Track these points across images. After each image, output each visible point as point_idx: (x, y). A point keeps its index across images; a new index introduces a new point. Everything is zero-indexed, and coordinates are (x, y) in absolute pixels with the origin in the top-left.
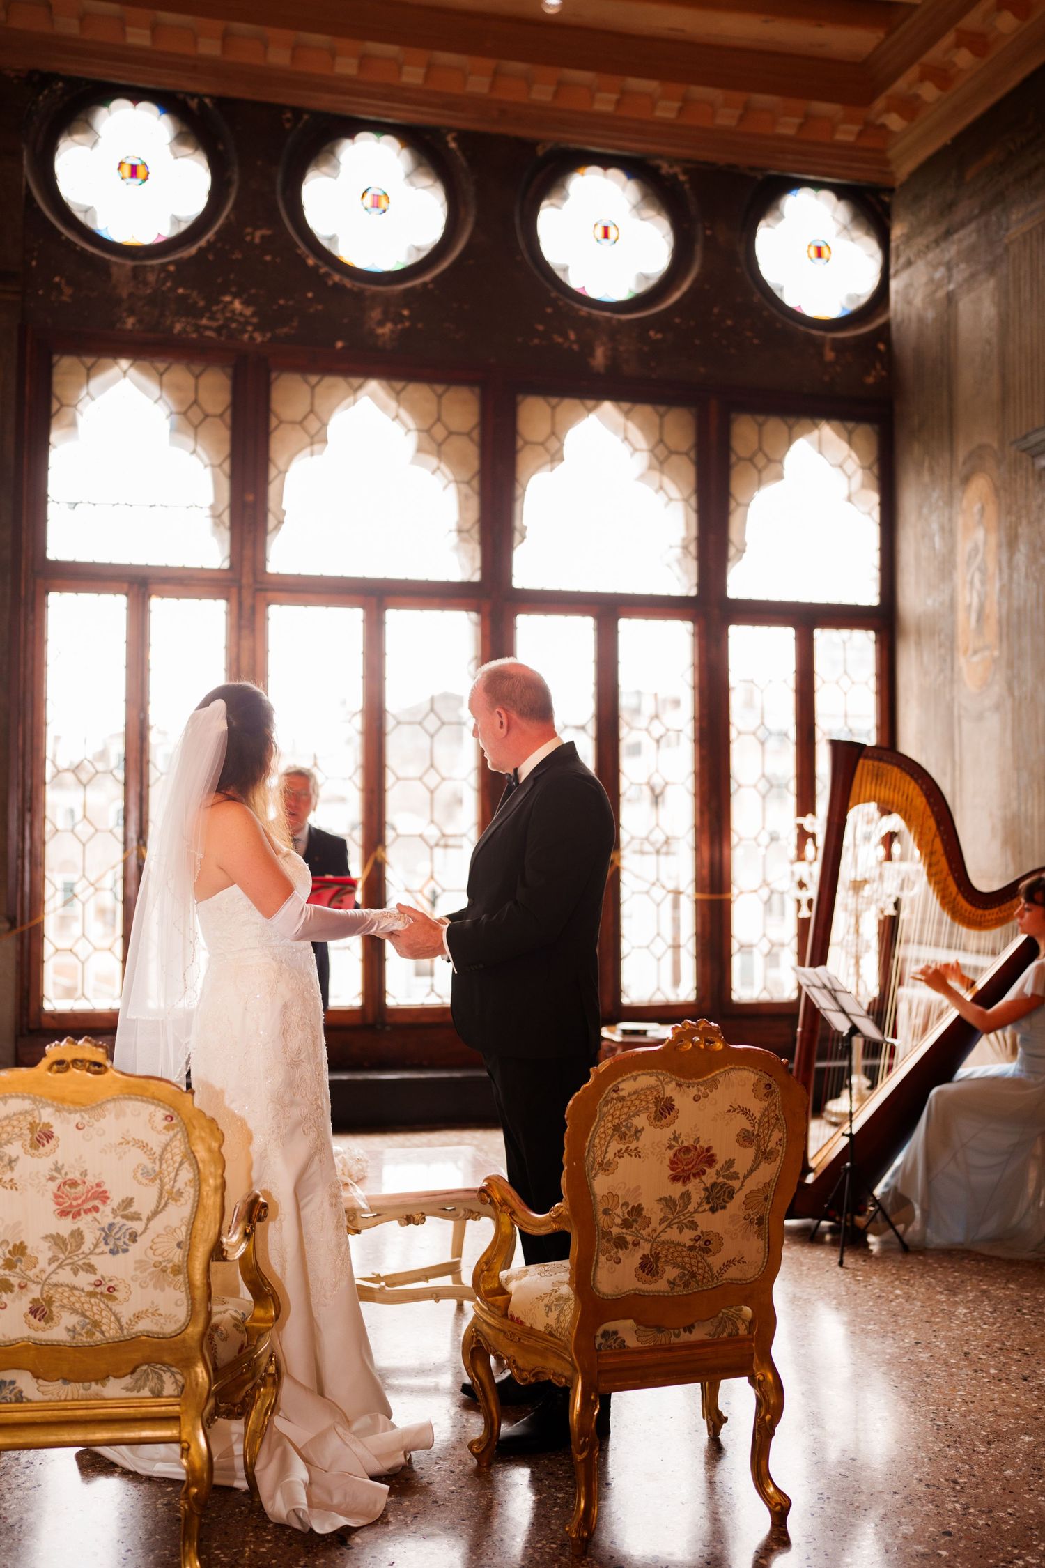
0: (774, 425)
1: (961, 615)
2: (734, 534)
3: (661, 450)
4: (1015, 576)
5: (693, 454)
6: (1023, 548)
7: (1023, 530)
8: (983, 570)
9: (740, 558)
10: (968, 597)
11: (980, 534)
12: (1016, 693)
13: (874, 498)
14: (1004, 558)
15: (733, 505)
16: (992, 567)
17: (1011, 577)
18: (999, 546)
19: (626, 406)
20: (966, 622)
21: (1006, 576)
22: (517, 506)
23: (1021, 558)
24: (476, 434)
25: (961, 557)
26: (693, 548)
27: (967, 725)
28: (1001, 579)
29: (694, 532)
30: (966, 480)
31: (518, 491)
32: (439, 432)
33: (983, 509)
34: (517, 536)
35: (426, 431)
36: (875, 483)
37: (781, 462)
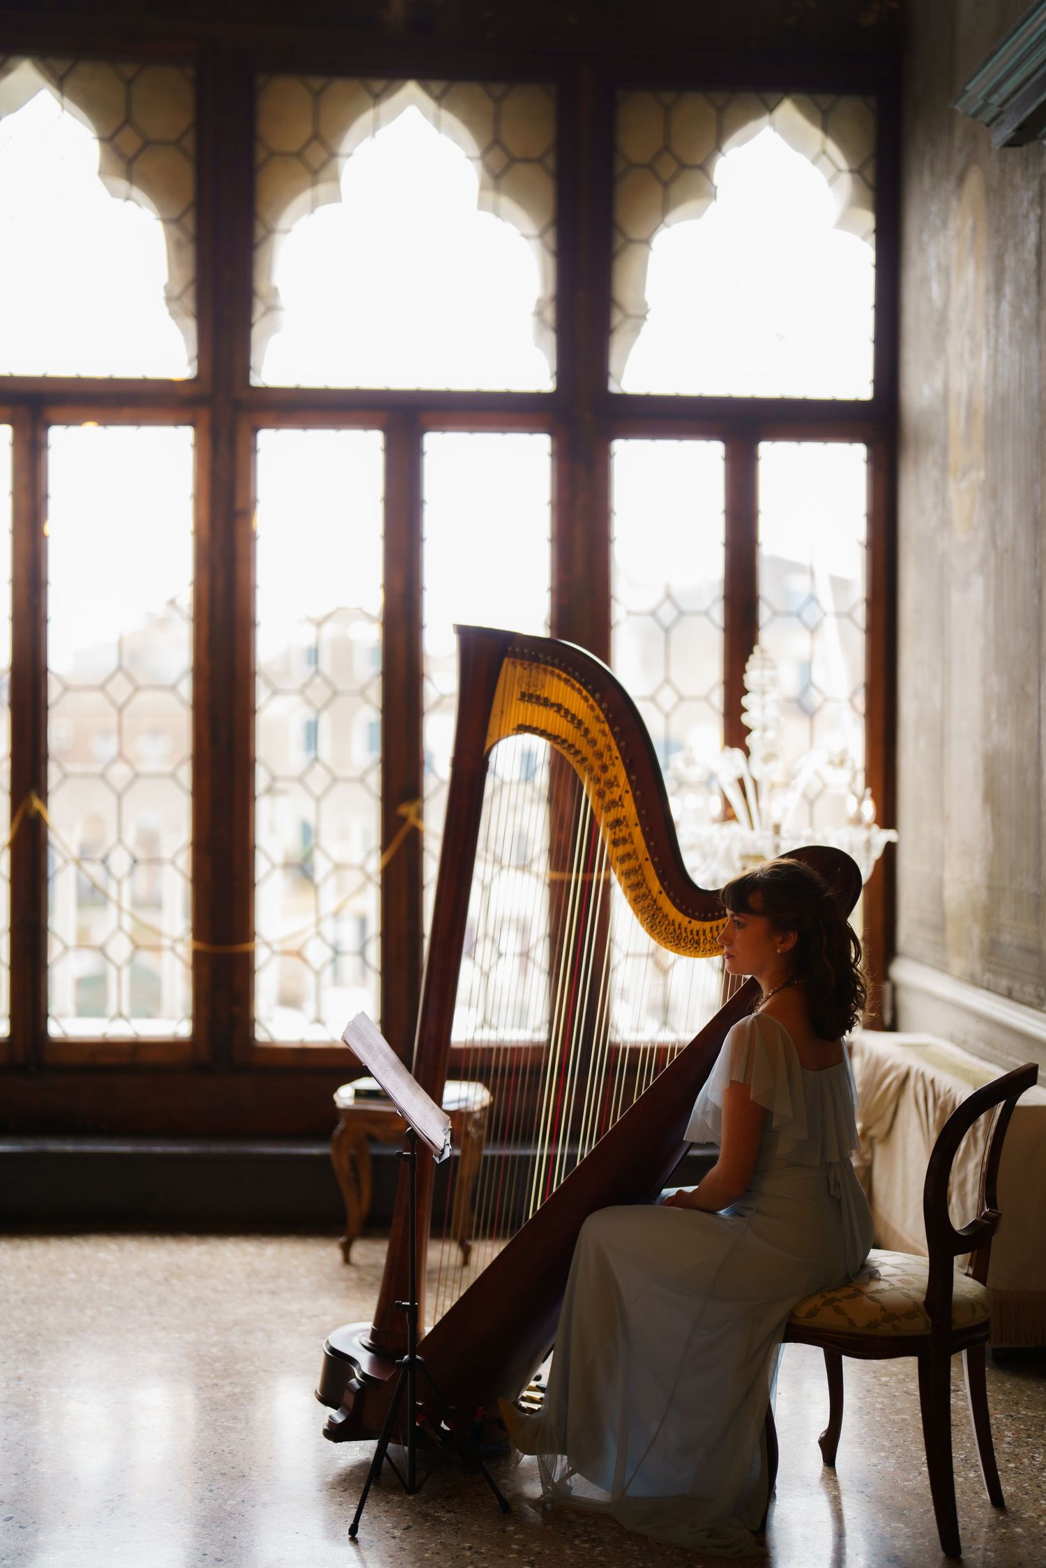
0: (693, 106)
1: (952, 412)
2: (624, 290)
3: (497, 156)
4: (1001, 340)
5: (550, 162)
6: (1008, 290)
7: (1010, 260)
8: (972, 334)
9: (636, 330)
10: (960, 383)
11: (970, 274)
12: (999, 543)
13: (867, 220)
14: (992, 311)
15: (619, 241)
16: (981, 332)
17: (996, 341)
18: (988, 291)
19: (437, 86)
20: (957, 418)
21: (992, 343)
22: (261, 257)
23: (1006, 307)
24: (189, 142)
25: (953, 315)
26: (550, 315)
27: (956, 597)
28: (988, 347)
29: (551, 289)
30: (961, 179)
31: (260, 232)
32: (130, 141)
33: (974, 229)
34: (259, 308)
35: (109, 140)
36: (869, 196)
37: (704, 168)
